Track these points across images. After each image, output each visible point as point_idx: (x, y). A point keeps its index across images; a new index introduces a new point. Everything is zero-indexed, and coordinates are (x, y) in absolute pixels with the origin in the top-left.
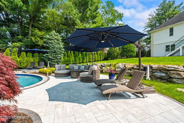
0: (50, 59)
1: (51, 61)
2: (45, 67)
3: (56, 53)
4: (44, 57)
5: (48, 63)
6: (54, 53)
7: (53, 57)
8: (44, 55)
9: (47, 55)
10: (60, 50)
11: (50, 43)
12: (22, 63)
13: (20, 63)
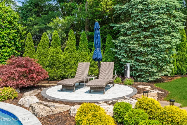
0: (134, 52)
1: (137, 60)
2: (119, 79)
4: (116, 47)
5: (128, 65)
6: (145, 30)
7: (145, 46)
8: (117, 42)
9: (123, 41)
12: (69, 64)
13: (64, 65)
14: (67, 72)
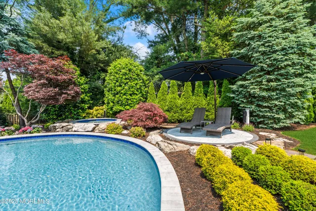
0: (255, 97)
1: (259, 106)
2: (237, 124)
3: (283, 71)
4: (234, 92)
5: (248, 111)
7: (268, 90)
8: (234, 87)
9: (242, 86)
10: (302, 54)
11: (252, 39)
14: (183, 116)
